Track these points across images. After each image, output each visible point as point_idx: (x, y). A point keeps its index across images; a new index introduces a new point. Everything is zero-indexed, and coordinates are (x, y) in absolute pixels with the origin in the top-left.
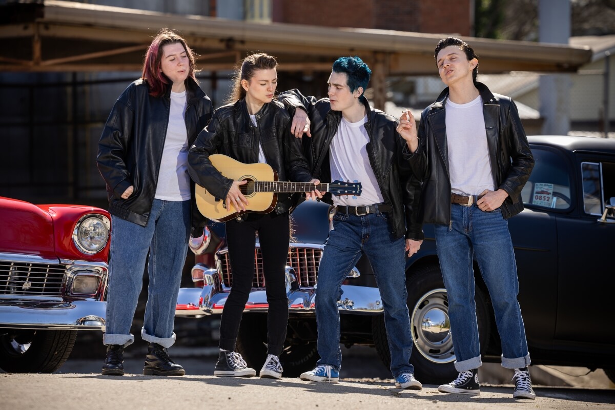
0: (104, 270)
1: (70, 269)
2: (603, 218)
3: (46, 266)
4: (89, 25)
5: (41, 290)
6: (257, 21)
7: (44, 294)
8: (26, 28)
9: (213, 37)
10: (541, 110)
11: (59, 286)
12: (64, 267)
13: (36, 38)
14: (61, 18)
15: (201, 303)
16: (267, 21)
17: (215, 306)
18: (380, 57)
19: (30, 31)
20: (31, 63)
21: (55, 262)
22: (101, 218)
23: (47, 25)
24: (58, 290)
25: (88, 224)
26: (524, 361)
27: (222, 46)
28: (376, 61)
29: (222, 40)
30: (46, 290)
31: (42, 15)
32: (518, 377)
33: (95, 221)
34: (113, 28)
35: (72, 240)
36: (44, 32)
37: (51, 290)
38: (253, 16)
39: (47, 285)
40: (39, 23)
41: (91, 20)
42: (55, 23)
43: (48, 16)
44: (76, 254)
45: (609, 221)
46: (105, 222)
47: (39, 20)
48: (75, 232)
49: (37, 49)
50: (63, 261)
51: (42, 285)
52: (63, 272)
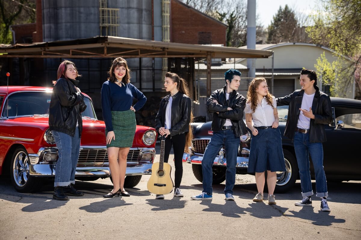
0: (154, 151)
1: (141, 151)
2: (336, 128)
3: (133, 151)
4: (121, 44)
5: (131, 160)
6: (166, 40)
7: (132, 161)
8: (102, 44)
9: (159, 47)
10: (247, 66)
11: (137, 157)
12: (139, 150)
13: (105, 47)
14: (113, 41)
15: (187, 159)
16: (169, 40)
17: (192, 161)
18: (209, 53)
19: (103, 45)
20: (104, 55)
21: (136, 149)
22: (153, 132)
23: (108, 43)
24: (137, 159)
25: (148, 134)
26: (324, 194)
27: (161, 50)
28: (208, 55)
29: (161, 48)
30: (132, 160)
31: (107, 41)
32: (323, 202)
33: (151, 133)
34: (129, 44)
35: (142, 140)
36: (108, 46)
37: (134, 160)
38: (165, 39)
39: (133, 158)
40: (106, 43)
41: (122, 42)
42: (111, 43)
43: (109, 41)
44: (144, 146)
45: (338, 129)
46: (154, 133)
47: (106, 42)
48: (143, 137)
49: (105, 51)
50: (139, 149)
51: (131, 158)
52: (139, 152)
